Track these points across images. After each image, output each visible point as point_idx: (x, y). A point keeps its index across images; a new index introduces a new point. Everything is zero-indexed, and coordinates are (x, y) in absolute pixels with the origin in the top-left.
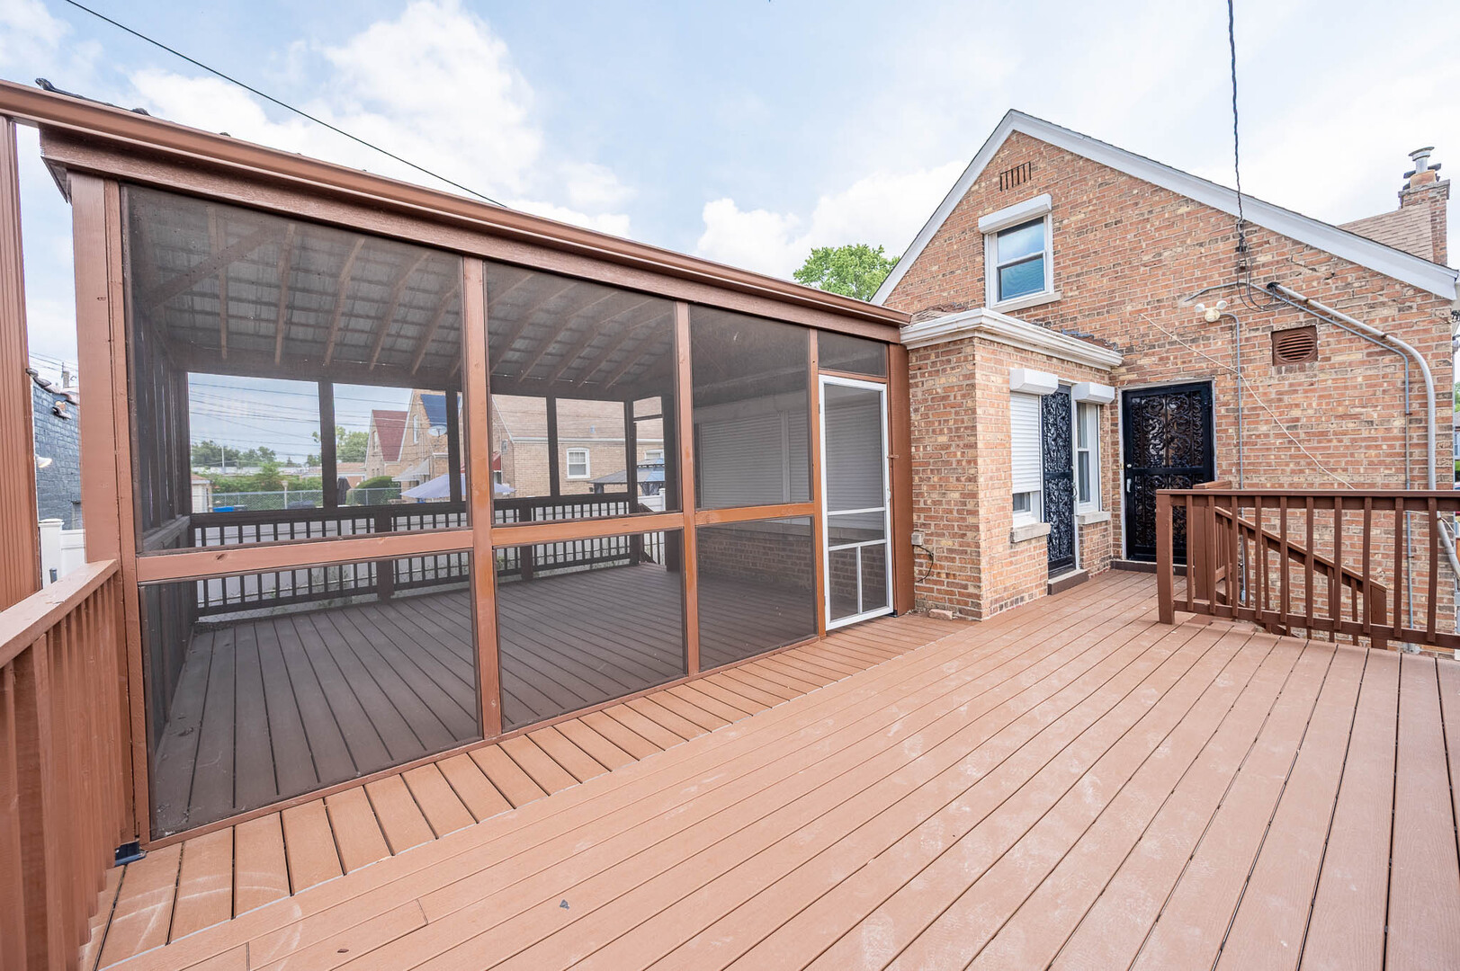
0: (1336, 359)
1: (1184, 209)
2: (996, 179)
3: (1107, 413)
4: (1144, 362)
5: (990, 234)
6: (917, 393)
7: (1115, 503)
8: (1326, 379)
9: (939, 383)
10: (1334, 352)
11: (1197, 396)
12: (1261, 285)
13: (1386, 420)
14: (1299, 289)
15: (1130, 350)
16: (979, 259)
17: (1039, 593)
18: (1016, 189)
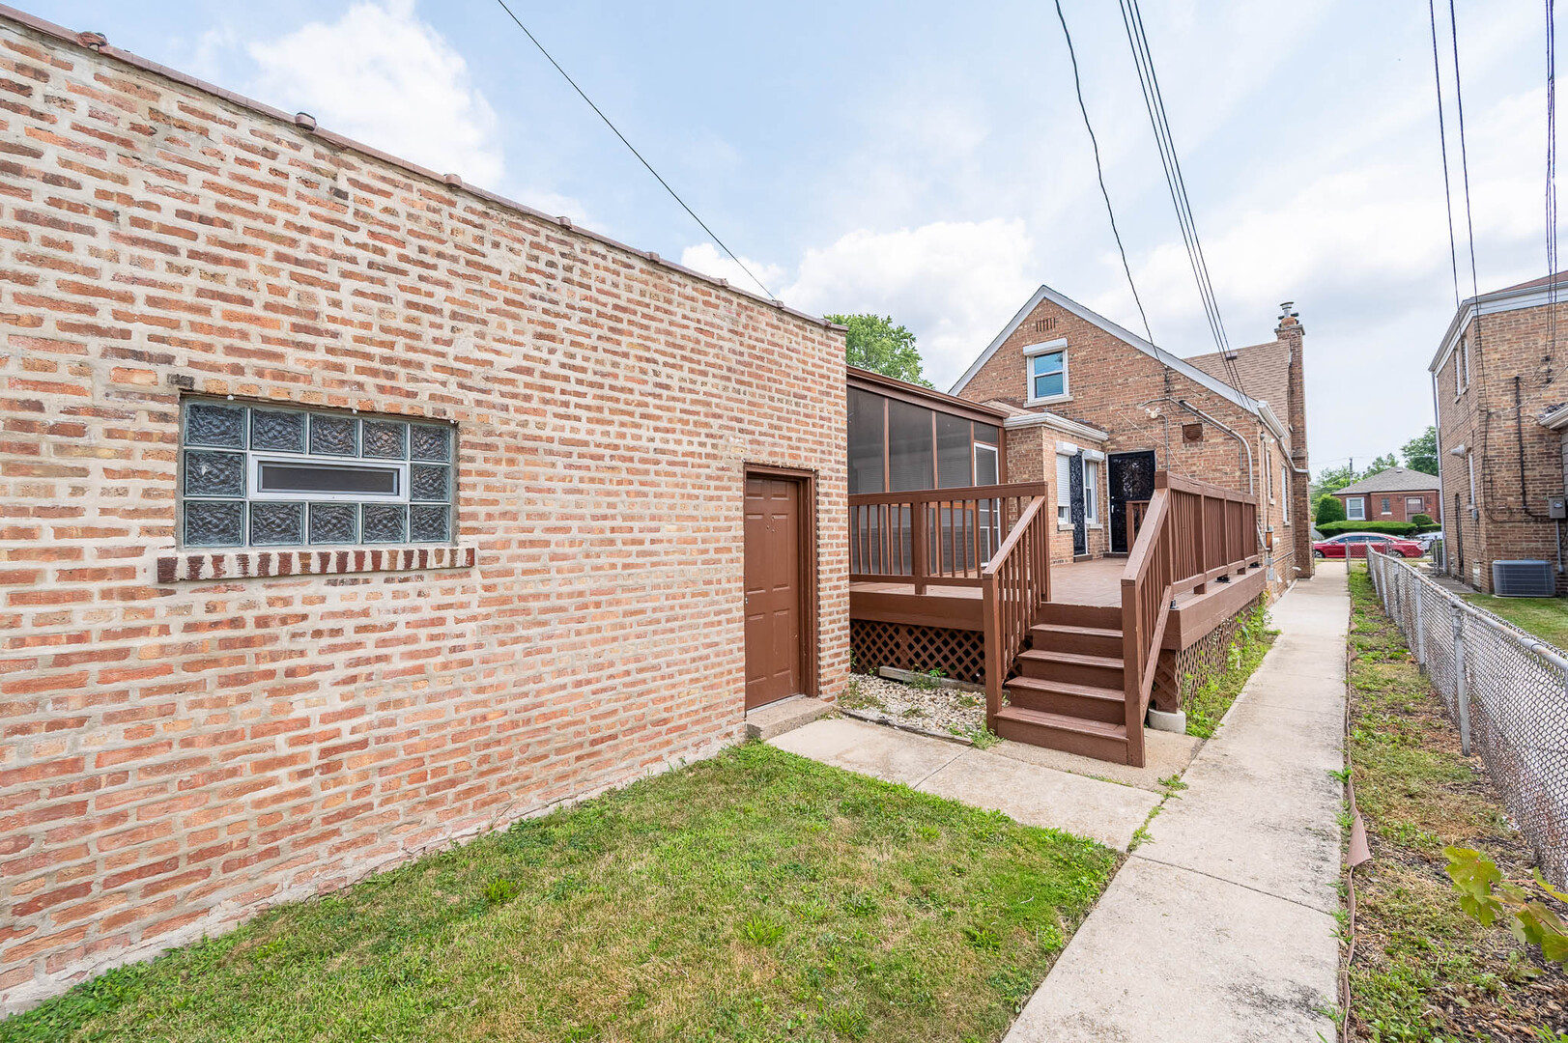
0: (1211, 441)
1: (1139, 357)
2: (1034, 325)
3: (1101, 467)
4: (1120, 438)
5: (1030, 357)
6: (1011, 453)
7: (1106, 520)
8: (1207, 451)
9: (1023, 448)
10: (1210, 437)
11: (1147, 458)
12: (1177, 401)
13: (1233, 472)
14: (1194, 404)
15: (1112, 431)
16: (1023, 371)
17: (1070, 560)
18: (1046, 333)
